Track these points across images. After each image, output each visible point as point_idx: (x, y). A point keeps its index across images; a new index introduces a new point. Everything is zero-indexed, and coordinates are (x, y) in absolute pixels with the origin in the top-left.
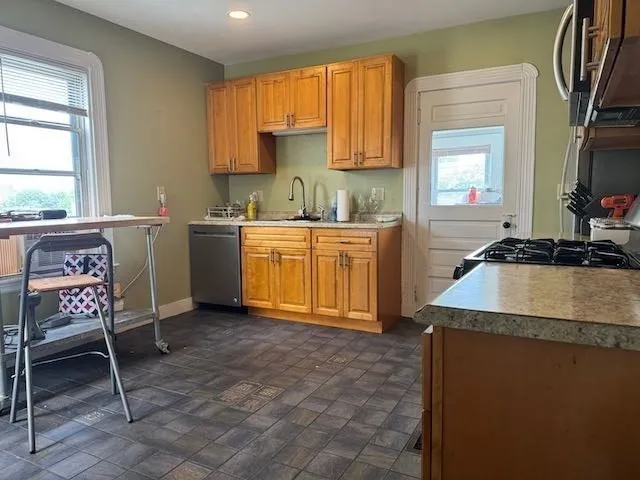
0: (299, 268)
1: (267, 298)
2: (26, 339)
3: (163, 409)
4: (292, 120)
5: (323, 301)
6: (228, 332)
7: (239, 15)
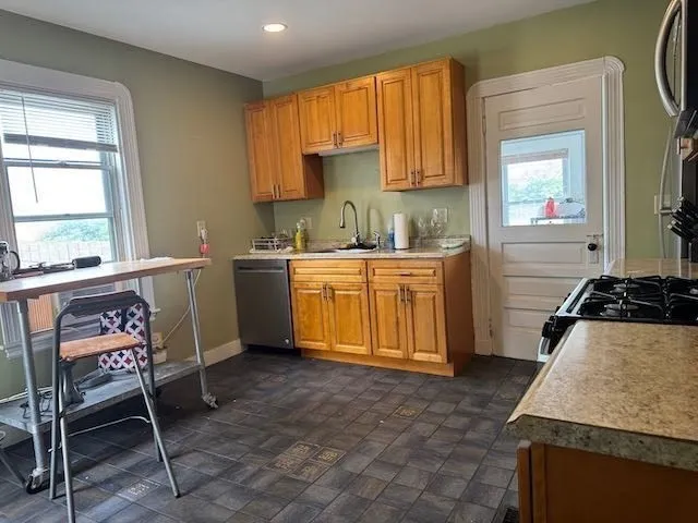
0: (354, 306)
1: (321, 338)
2: (61, 410)
3: (211, 479)
4: (339, 138)
5: (384, 341)
6: (281, 379)
7: (274, 28)
